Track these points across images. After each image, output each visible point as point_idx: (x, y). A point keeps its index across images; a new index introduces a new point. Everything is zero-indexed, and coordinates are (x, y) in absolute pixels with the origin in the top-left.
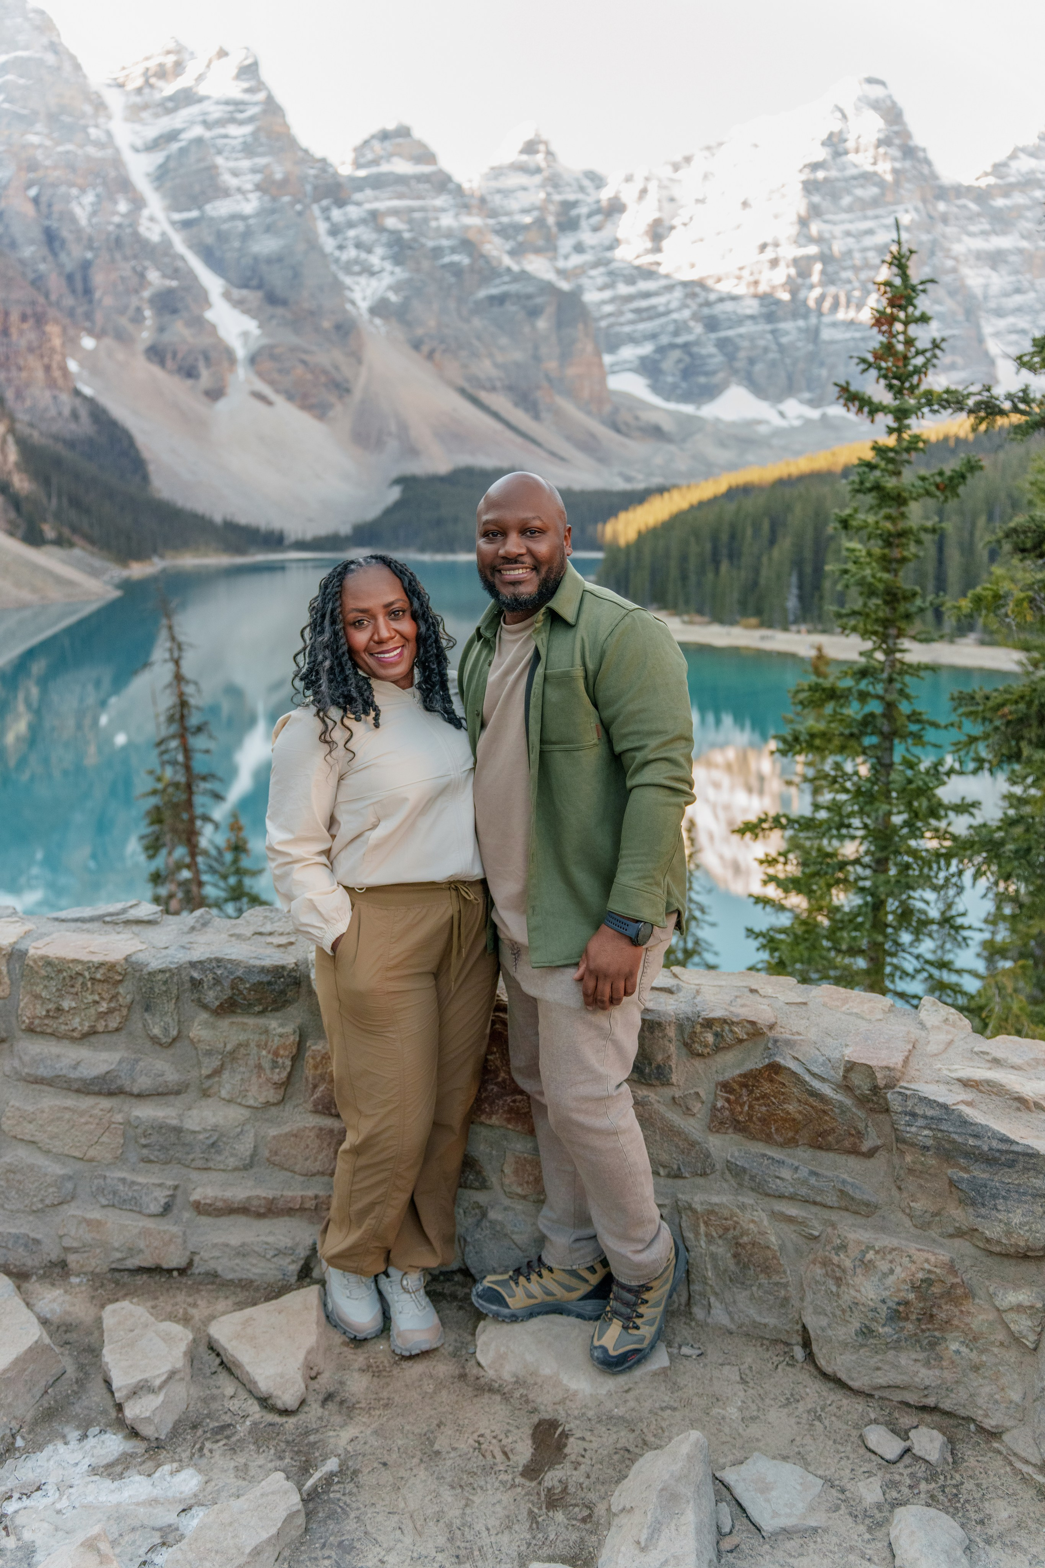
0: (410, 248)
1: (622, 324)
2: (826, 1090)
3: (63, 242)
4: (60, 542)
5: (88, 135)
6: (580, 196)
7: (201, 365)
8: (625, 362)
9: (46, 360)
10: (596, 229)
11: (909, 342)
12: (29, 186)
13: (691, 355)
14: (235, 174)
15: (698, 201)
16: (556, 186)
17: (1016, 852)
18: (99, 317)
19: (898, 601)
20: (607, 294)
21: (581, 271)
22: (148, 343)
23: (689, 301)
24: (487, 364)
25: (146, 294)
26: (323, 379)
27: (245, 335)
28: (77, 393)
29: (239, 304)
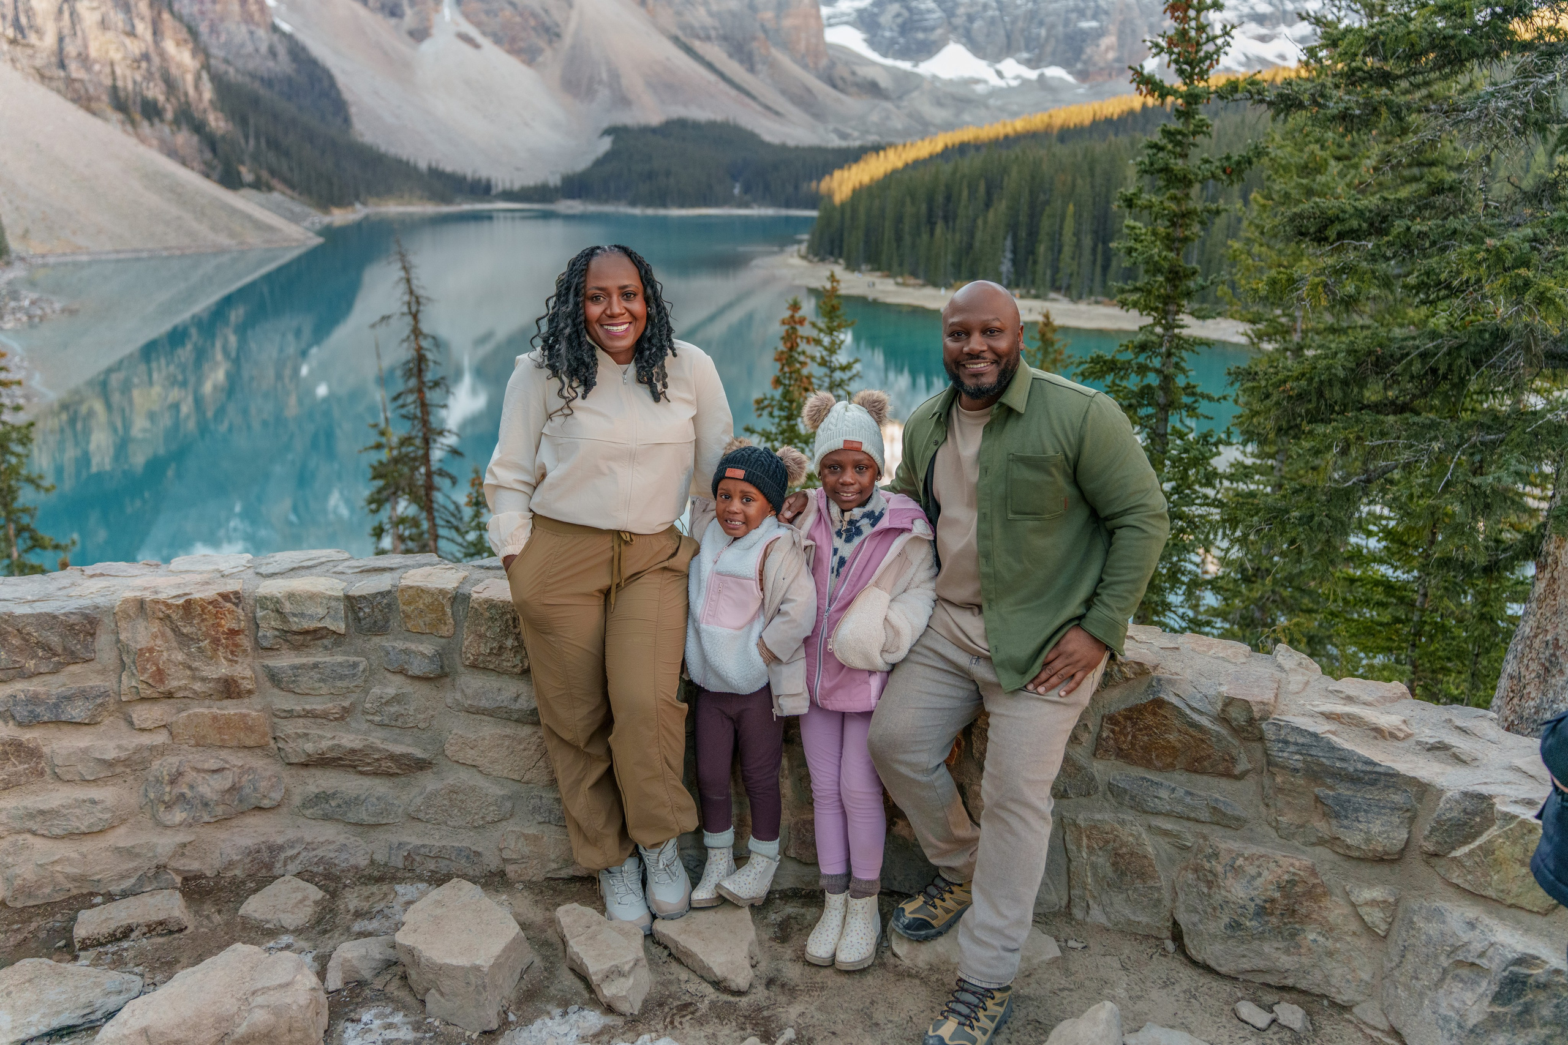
2: (1204, 721)
4: (258, 185)
7: (405, 4)
8: (843, 14)
11: (1201, 29)
13: (909, 9)
17: (1300, 519)
19: (1180, 279)
24: (702, 11)
26: (532, 22)
28: (275, 29)
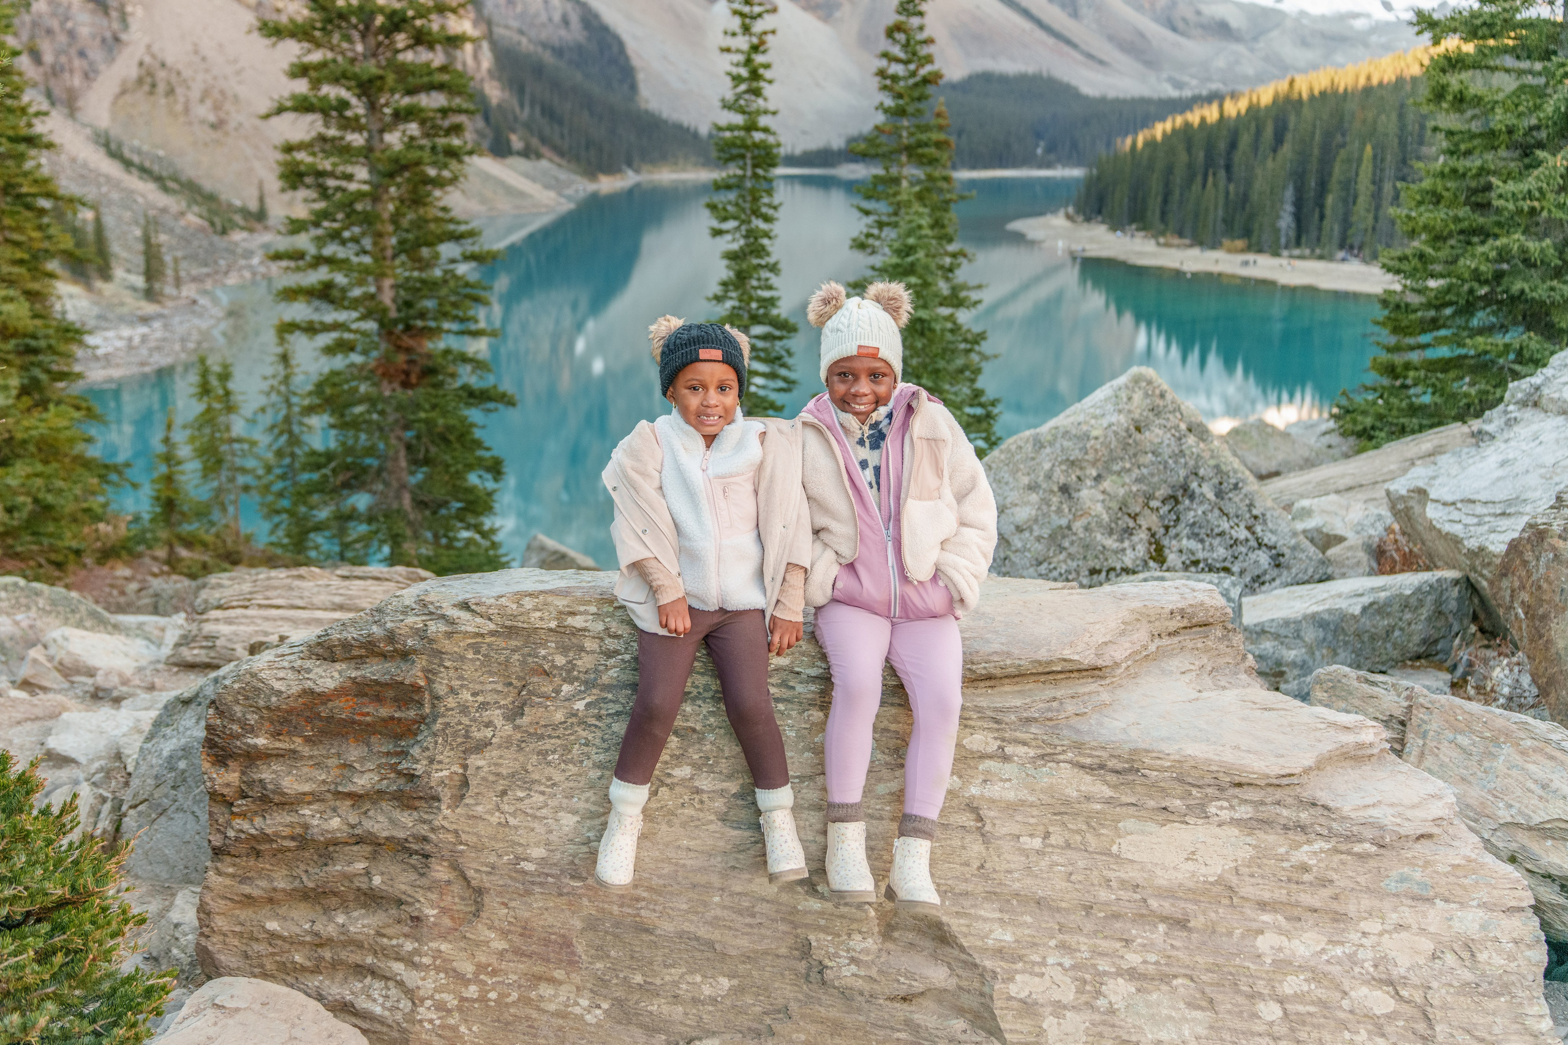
4: (527, 153)
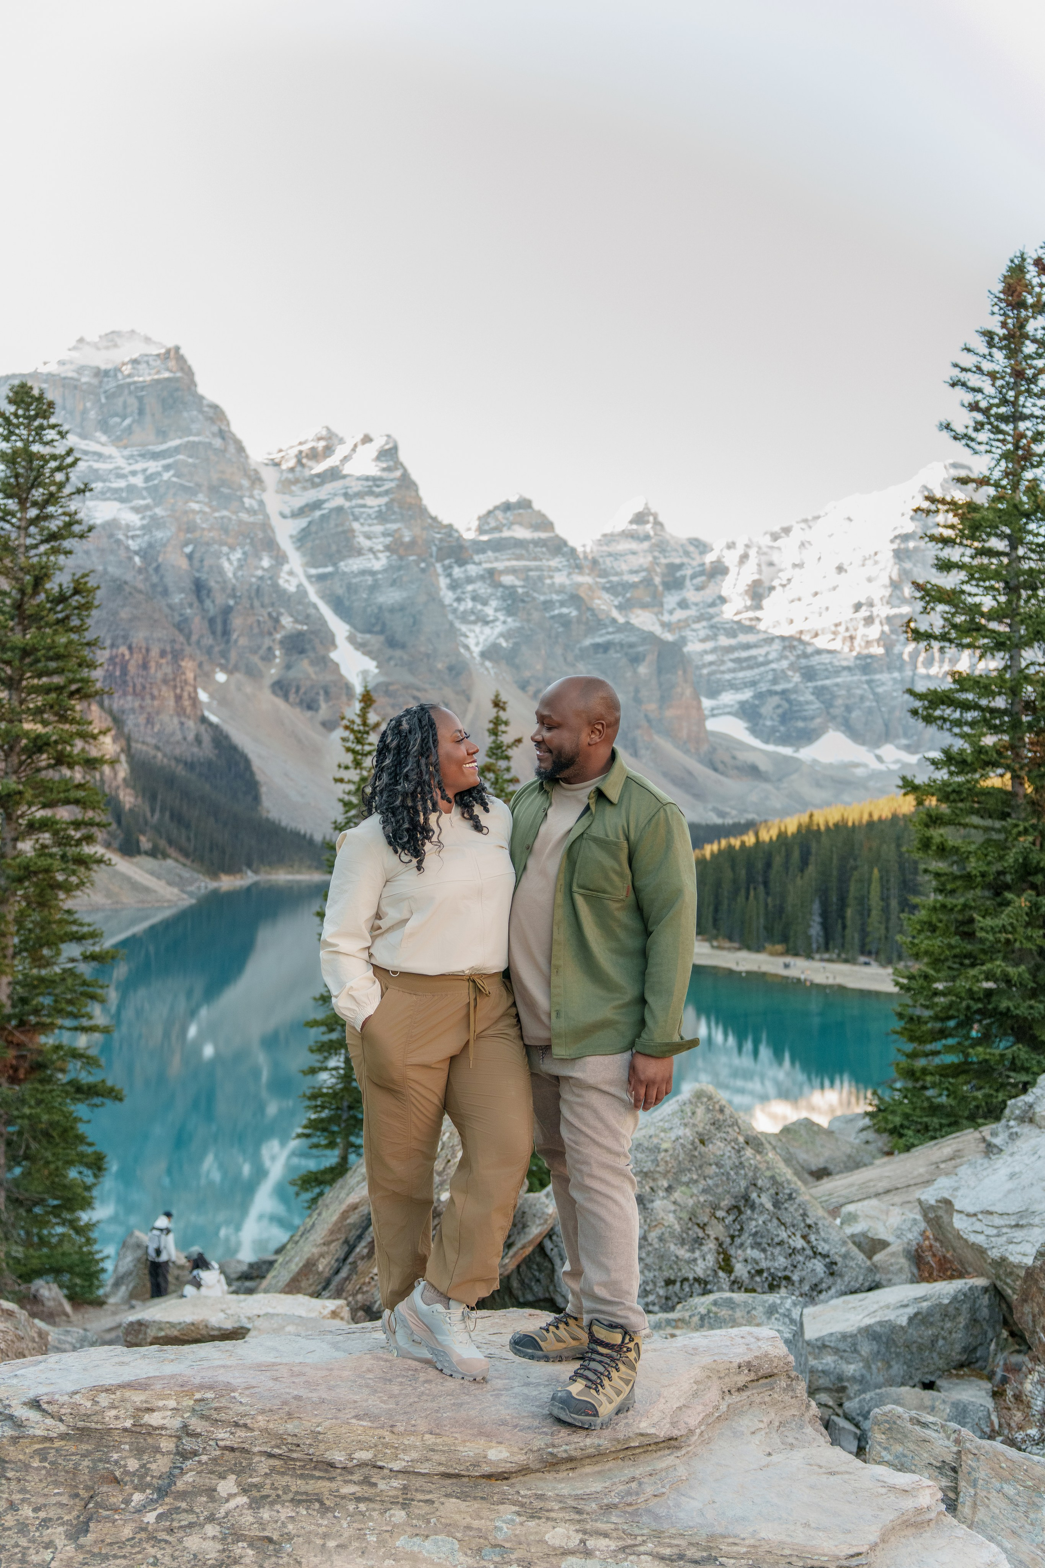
0: (523, 601)
1: (723, 672)
3: (209, 591)
4: (157, 852)
5: (243, 503)
6: (685, 560)
7: (321, 698)
8: (726, 706)
9: (178, 691)
10: (699, 588)
12: (186, 544)
13: (789, 701)
14: (368, 537)
15: (795, 566)
16: (663, 551)
18: (233, 655)
20: (709, 645)
21: (685, 624)
22: (275, 678)
23: (787, 653)
25: (278, 636)
27: (365, 673)
28: (204, 720)
29: (362, 647)
